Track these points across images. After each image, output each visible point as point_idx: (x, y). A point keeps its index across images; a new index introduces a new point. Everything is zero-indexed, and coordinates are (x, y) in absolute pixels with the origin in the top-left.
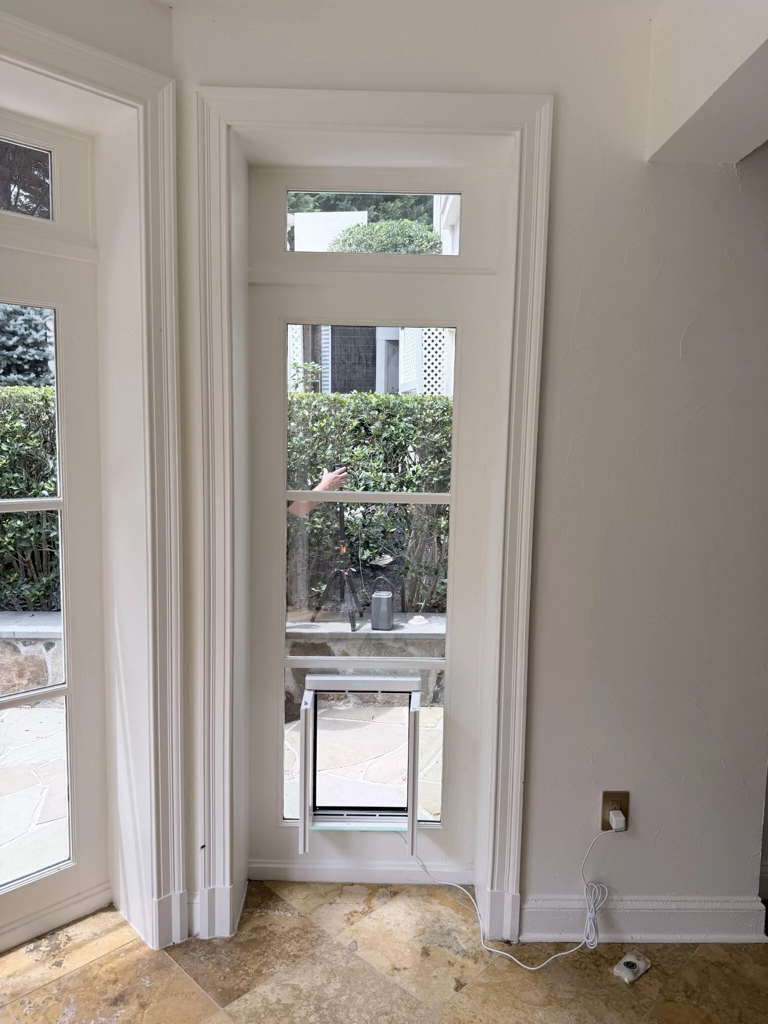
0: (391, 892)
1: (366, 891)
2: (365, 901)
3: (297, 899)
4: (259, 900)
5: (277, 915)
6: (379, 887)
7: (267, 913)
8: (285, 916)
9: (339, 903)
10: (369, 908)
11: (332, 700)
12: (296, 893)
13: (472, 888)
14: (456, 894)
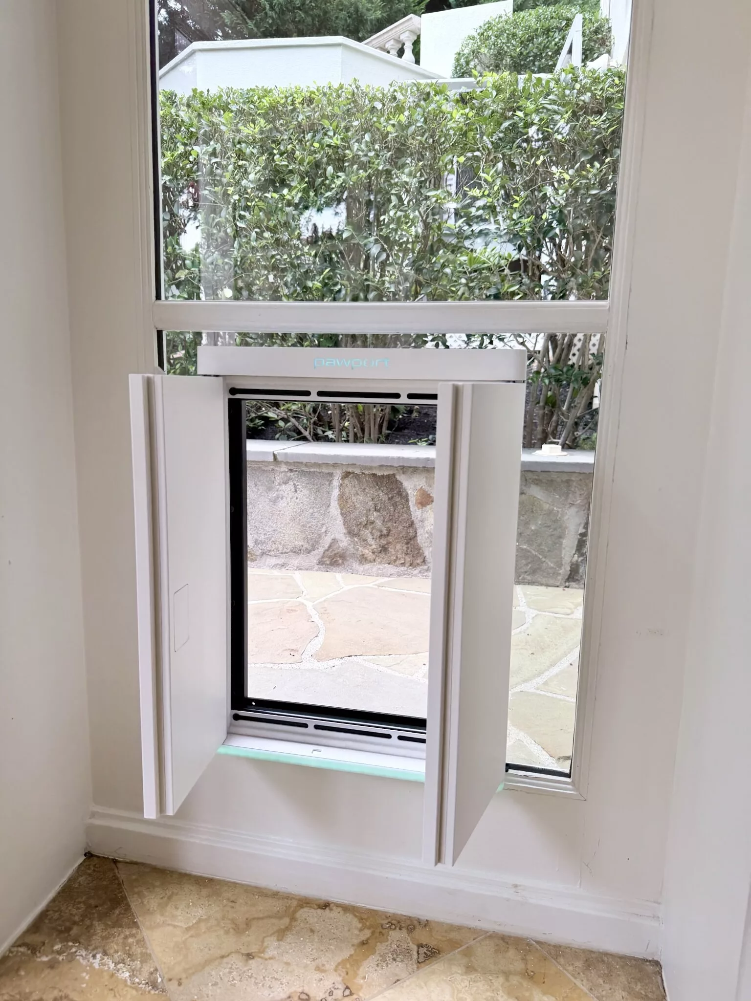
0: (420, 946)
1: (357, 932)
2: (343, 963)
3: (171, 928)
4: (76, 912)
5: (94, 968)
6: (393, 927)
7: (72, 958)
8: (112, 975)
9: (270, 958)
10: (347, 992)
11: (403, 564)
12: (177, 908)
13: (655, 973)
14: (607, 986)
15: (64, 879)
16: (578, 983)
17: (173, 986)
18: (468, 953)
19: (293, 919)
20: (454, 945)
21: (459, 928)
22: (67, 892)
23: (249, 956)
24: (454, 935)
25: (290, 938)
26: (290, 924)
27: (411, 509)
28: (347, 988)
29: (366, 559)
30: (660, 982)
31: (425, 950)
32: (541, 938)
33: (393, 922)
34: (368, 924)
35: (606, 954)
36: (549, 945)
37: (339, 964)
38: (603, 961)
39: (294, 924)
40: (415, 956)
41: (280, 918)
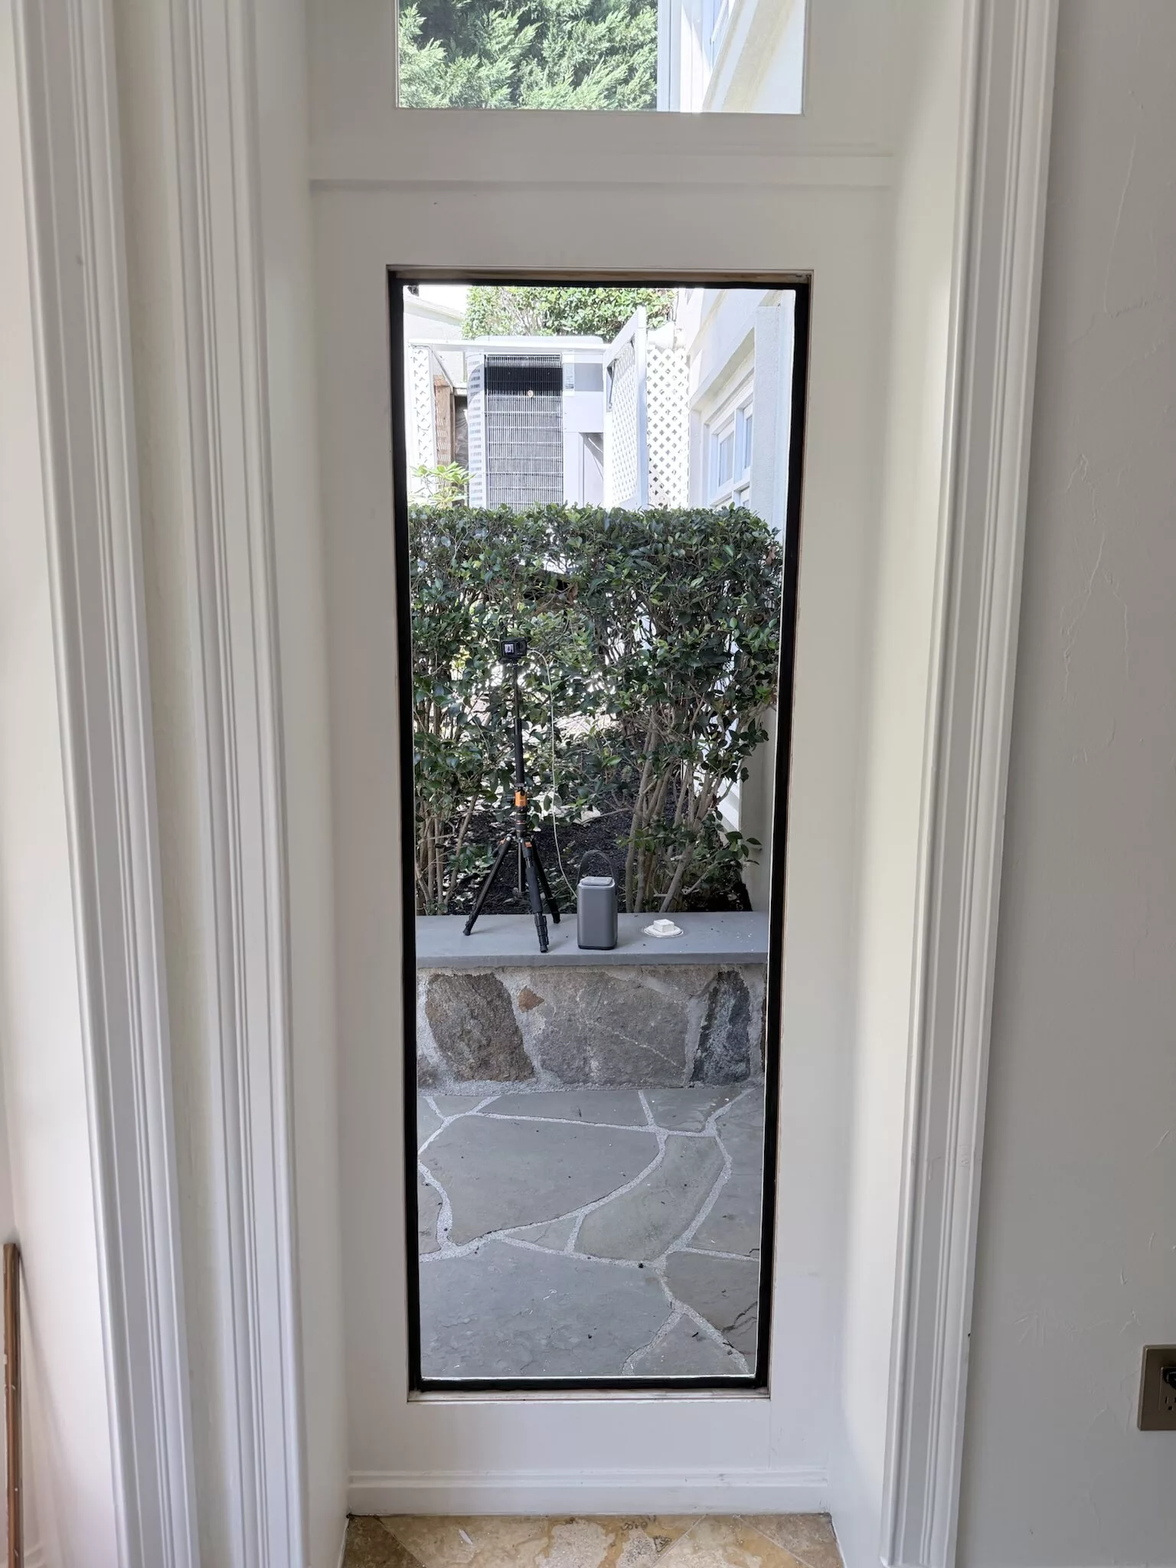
1: (604, 1537)
2: (602, 1565)
6: (630, 1527)
11: (507, 1079)
12: (452, 1548)
13: (827, 1523)
14: (796, 1540)
19: (551, 1537)
20: (681, 1530)
21: (681, 1516)
22: (351, 1556)
24: (678, 1522)
25: (553, 1553)
26: (550, 1542)
27: (515, 1013)
29: (462, 1076)
30: (831, 1530)
31: (659, 1540)
32: (744, 1511)
33: (629, 1523)
34: (610, 1528)
35: (791, 1515)
36: (750, 1517)
37: (599, 1566)
38: (790, 1521)
39: (553, 1541)
40: (654, 1547)
41: (540, 1538)
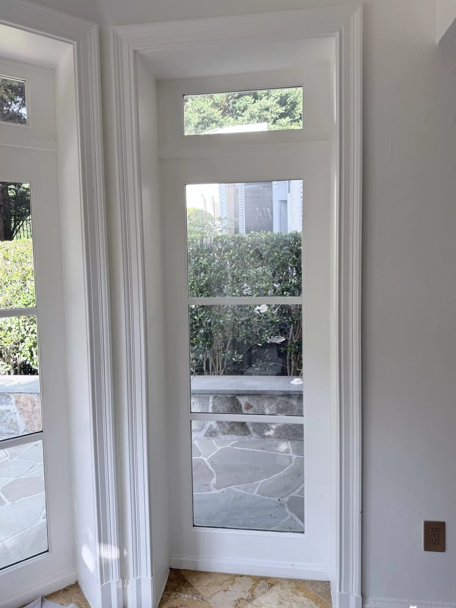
0: (269, 584)
1: (252, 582)
3: (202, 586)
4: (175, 585)
5: (186, 598)
6: (261, 580)
7: (180, 596)
8: (192, 599)
9: (231, 591)
10: (252, 597)
11: (240, 435)
12: (202, 581)
13: (328, 584)
14: (316, 588)
15: (167, 576)
16: (309, 588)
17: (208, 600)
18: (281, 584)
19: (234, 580)
20: (278, 582)
21: (278, 578)
22: (170, 580)
23: (225, 591)
24: (277, 580)
25: (234, 585)
26: (234, 581)
27: (243, 411)
28: (252, 595)
29: (225, 433)
30: (329, 586)
31: (270, 584)
32: (300, 578)
33: (261, 578)
34: (254, 579)
35: (317, 581)
36: (302, 580)
37: (249, 590)
38: (316, 582)
40: (268, 586)
41: (231, 581)
